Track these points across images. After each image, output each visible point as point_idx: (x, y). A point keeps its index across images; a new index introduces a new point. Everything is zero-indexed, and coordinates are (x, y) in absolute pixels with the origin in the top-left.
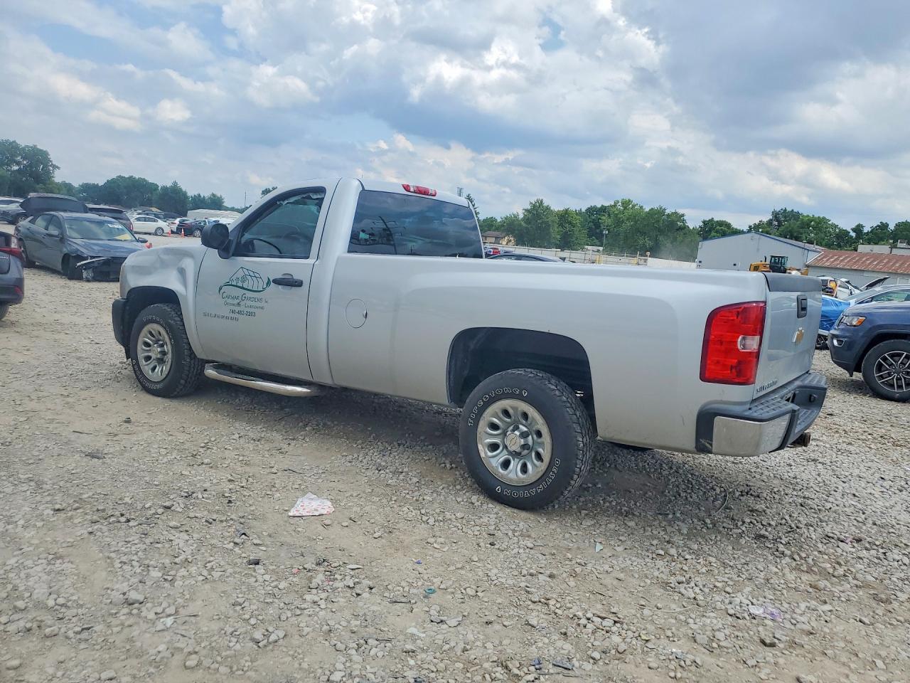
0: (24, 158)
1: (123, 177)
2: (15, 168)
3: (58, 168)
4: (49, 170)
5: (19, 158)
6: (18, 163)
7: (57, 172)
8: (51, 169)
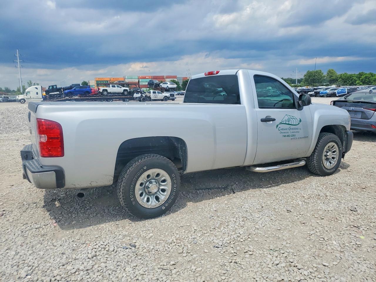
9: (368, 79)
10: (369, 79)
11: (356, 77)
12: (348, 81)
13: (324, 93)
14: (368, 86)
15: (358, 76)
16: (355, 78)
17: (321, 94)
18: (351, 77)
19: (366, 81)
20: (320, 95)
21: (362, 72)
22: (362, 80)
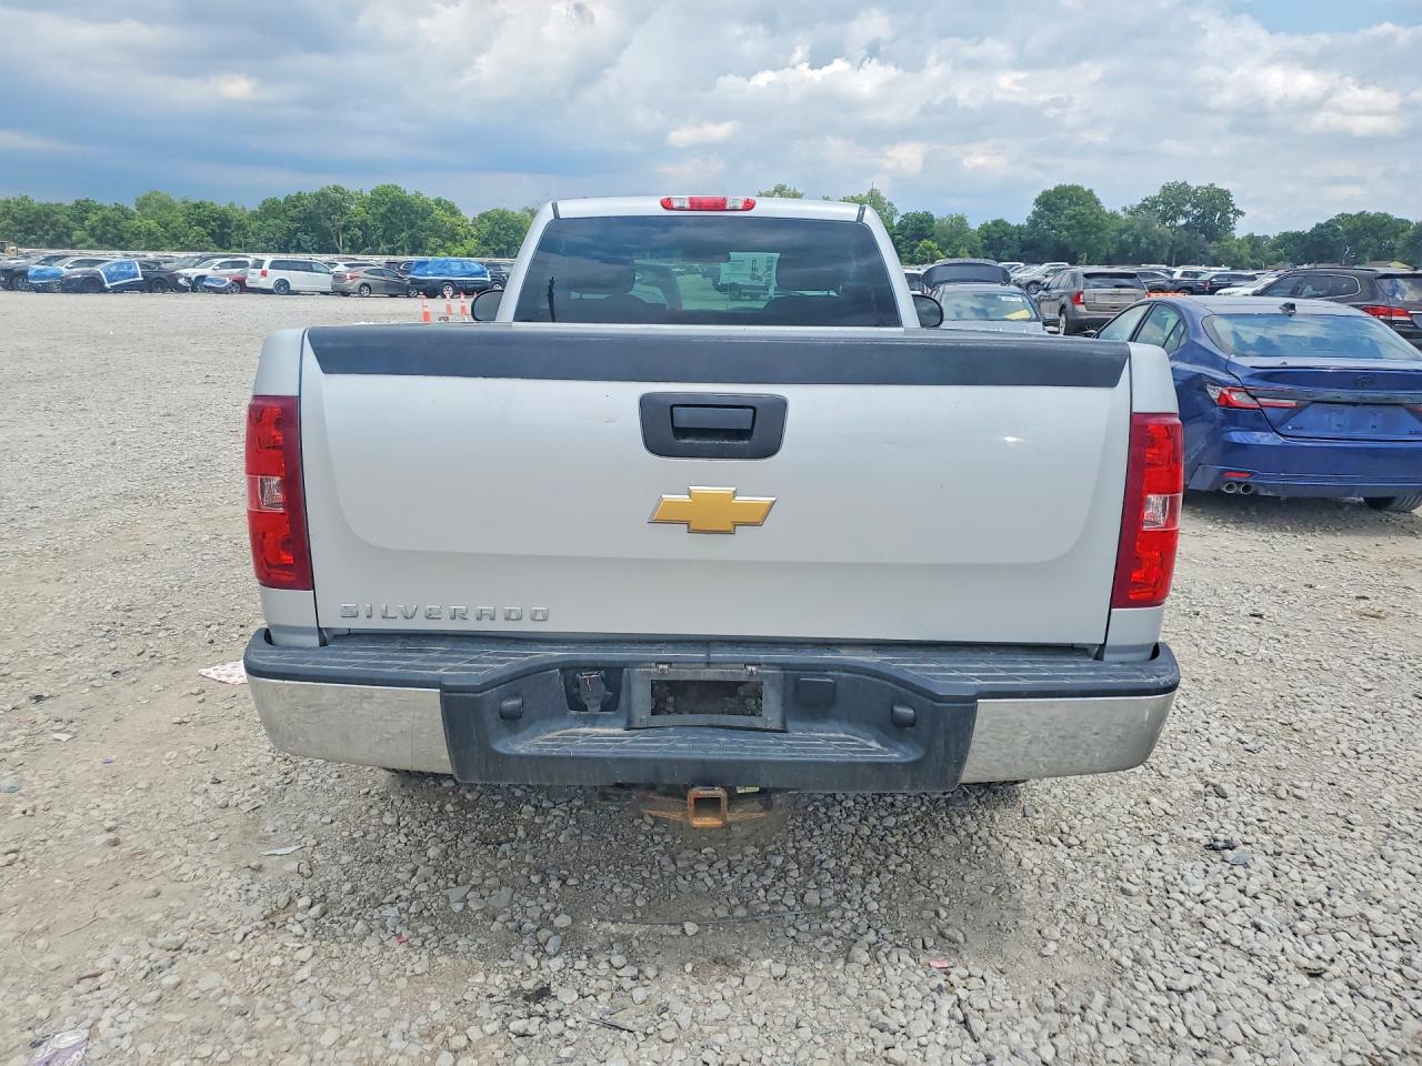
0: (1195, 206)
1: (1347, 215)
2: (1182, 221)
3: (1242, 213)
4: (1229, 218)
5: (1188, 208)
6: (1186, 214)
7: (1240, 220)
8: (1231, 216)
9: (115, 227)
10: (117, 229)
11: (68, 216)
12: (41, 228)
13: (50, 278)
14: (199, 254)
15: (75, 212)
16: (63, 219)
17: (34, 278)
18: (47, 215)
19: (109, 236)
20: (32, 284)
21: (87, 200)
22: (93, 229)
